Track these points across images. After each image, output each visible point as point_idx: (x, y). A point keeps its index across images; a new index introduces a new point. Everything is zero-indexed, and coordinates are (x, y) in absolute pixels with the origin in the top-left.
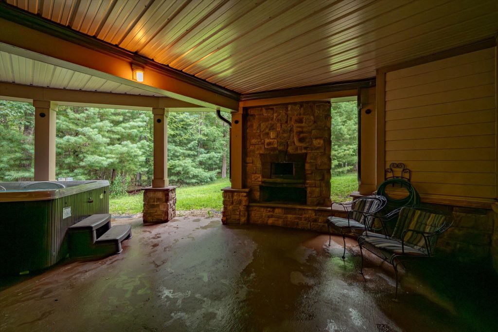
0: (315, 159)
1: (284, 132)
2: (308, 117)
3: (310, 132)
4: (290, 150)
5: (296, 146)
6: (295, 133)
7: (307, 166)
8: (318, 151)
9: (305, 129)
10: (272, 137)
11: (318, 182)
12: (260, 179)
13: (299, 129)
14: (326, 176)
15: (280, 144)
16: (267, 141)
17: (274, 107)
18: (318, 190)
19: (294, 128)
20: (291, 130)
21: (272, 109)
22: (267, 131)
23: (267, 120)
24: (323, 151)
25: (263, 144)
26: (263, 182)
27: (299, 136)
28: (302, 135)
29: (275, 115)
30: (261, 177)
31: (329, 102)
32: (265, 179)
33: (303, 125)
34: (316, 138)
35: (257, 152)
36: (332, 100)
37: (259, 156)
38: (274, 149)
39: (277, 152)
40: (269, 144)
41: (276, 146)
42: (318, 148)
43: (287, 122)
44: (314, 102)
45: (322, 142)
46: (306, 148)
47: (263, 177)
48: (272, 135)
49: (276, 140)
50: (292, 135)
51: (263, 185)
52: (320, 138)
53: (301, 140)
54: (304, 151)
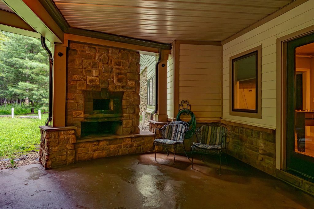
0: (129, 97)
1: (106, 71)
2: (124, 61)
3: (126, 74)
4: (111, 88)
5: (115, 85)
6: (114, 74)
7: (124, 102)
8: (131, 90)
9: (122, 72)
10: (94, 75)
11: (131, 115)
12: (82, 115)
13: (118, 71)
14: (137, 110)
15: (102, 82)
16: (89, 78)
17: (97, 47)
18: (131, 121)
19: (114, 69)
20: (112, 71)
21: (95, 48)
22: (89, 68)
23: (90, 57)
24: (134, 90)
25: (86, 80)
26: (85, 118)
27: (117, 76)
28: (120, 76)
29: (98, 55)
30: (83, 113)
31: (139, 53)
32: (87, 115)
33: (121, 67)
34: (130, 80)
35: (79, 88)
36: (141, 52)
37: (81, 92)
38: (97, 86)
39: (100, 90)
40: (91, 81)
41: (98, 83)
42: (132, 88)
43: (108, 63)
44: (129, 51)
45: (134, 83)
46: (123, 87)
47: (85, 113)
48: (95, 73)
49: (98, 78)
50: (112, 75)
51: (86, 121)
52: (133, 80)
53: (119, 80)
54: (121, 90)
